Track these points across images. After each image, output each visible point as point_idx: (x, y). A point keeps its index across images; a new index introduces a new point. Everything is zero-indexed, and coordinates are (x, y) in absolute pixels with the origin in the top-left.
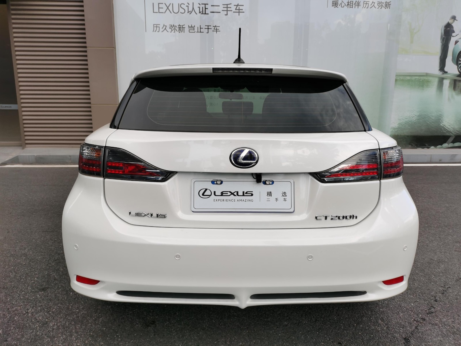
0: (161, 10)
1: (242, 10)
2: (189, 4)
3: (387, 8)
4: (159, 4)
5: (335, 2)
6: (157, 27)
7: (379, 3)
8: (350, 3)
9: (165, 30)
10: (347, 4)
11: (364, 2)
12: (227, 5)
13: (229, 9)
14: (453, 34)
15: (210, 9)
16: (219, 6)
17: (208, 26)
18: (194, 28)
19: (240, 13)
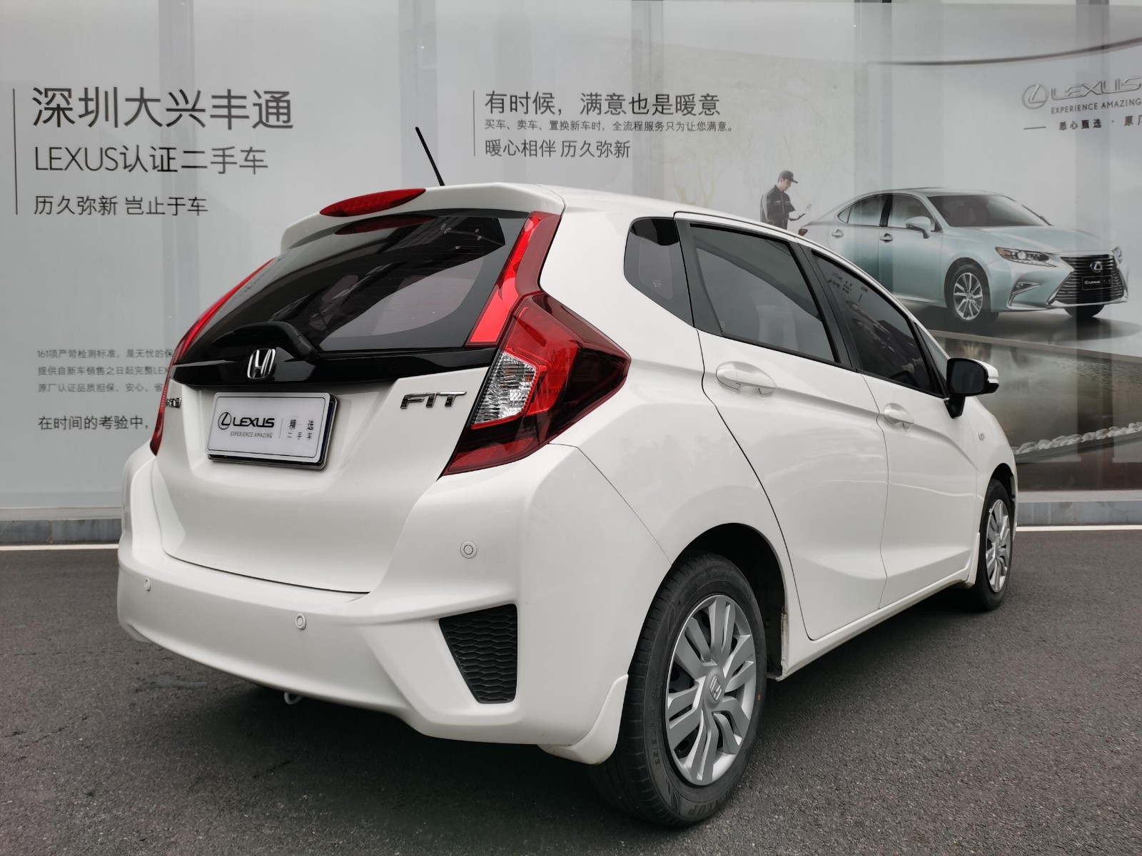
0: (55, 164)
1: (262, 161)
2: (127, 149)
3: (620, 156)
4: (51, 148)
5: (491, 144)
6: (45, 202)
7: (600, 144)
8: (530, 146)
9: (66, 209)
10: (521, 147)
11: (563, 142)
12: (224, 150)
13: (227, 159)
14: (790, 214)
15: (179, 160)
16: (203, 152)
17: (176, 199)
18: (140, 204)
19: (256, 168)
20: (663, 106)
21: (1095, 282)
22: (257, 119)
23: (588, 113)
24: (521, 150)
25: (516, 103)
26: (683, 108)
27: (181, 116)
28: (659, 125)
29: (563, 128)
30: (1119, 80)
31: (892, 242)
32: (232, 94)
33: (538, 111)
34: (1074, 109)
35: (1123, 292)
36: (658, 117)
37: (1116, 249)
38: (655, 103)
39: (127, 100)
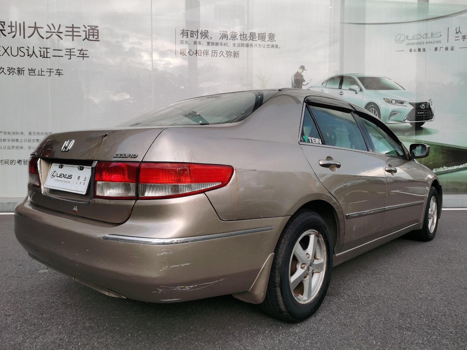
1: (86, 54)
2: (29, 48)
3: (235, 57)
5: (182, 50)
7: (227, 52)
8: (199, 52)
9: (3, 72)
10: (195, 52)
11: (212, 51)
12: (70, 49)
13: (72, 53)
14: (303, 83)
15: (52, 53)
16: (62, 50)
17: (50, 69)
18: (34, 71)
19: (84, 58)
20: (253, 37)
21: (422, 113)
22: (85, 37)
23: (222, 39)
24: (195, 54)
25: (193, 34)
26: (261, 38)
27: (52, 35)
28: (251, 45)
29: (212, 45)
30: (433, 33)
31: (343, 95)
32: (74, 26)
33: (202, 38)
34: (415, 44)
35: (432, 117)
36: (251, 42)
37: (430, 100)
38: (250, 36)
39: (29, 27)
